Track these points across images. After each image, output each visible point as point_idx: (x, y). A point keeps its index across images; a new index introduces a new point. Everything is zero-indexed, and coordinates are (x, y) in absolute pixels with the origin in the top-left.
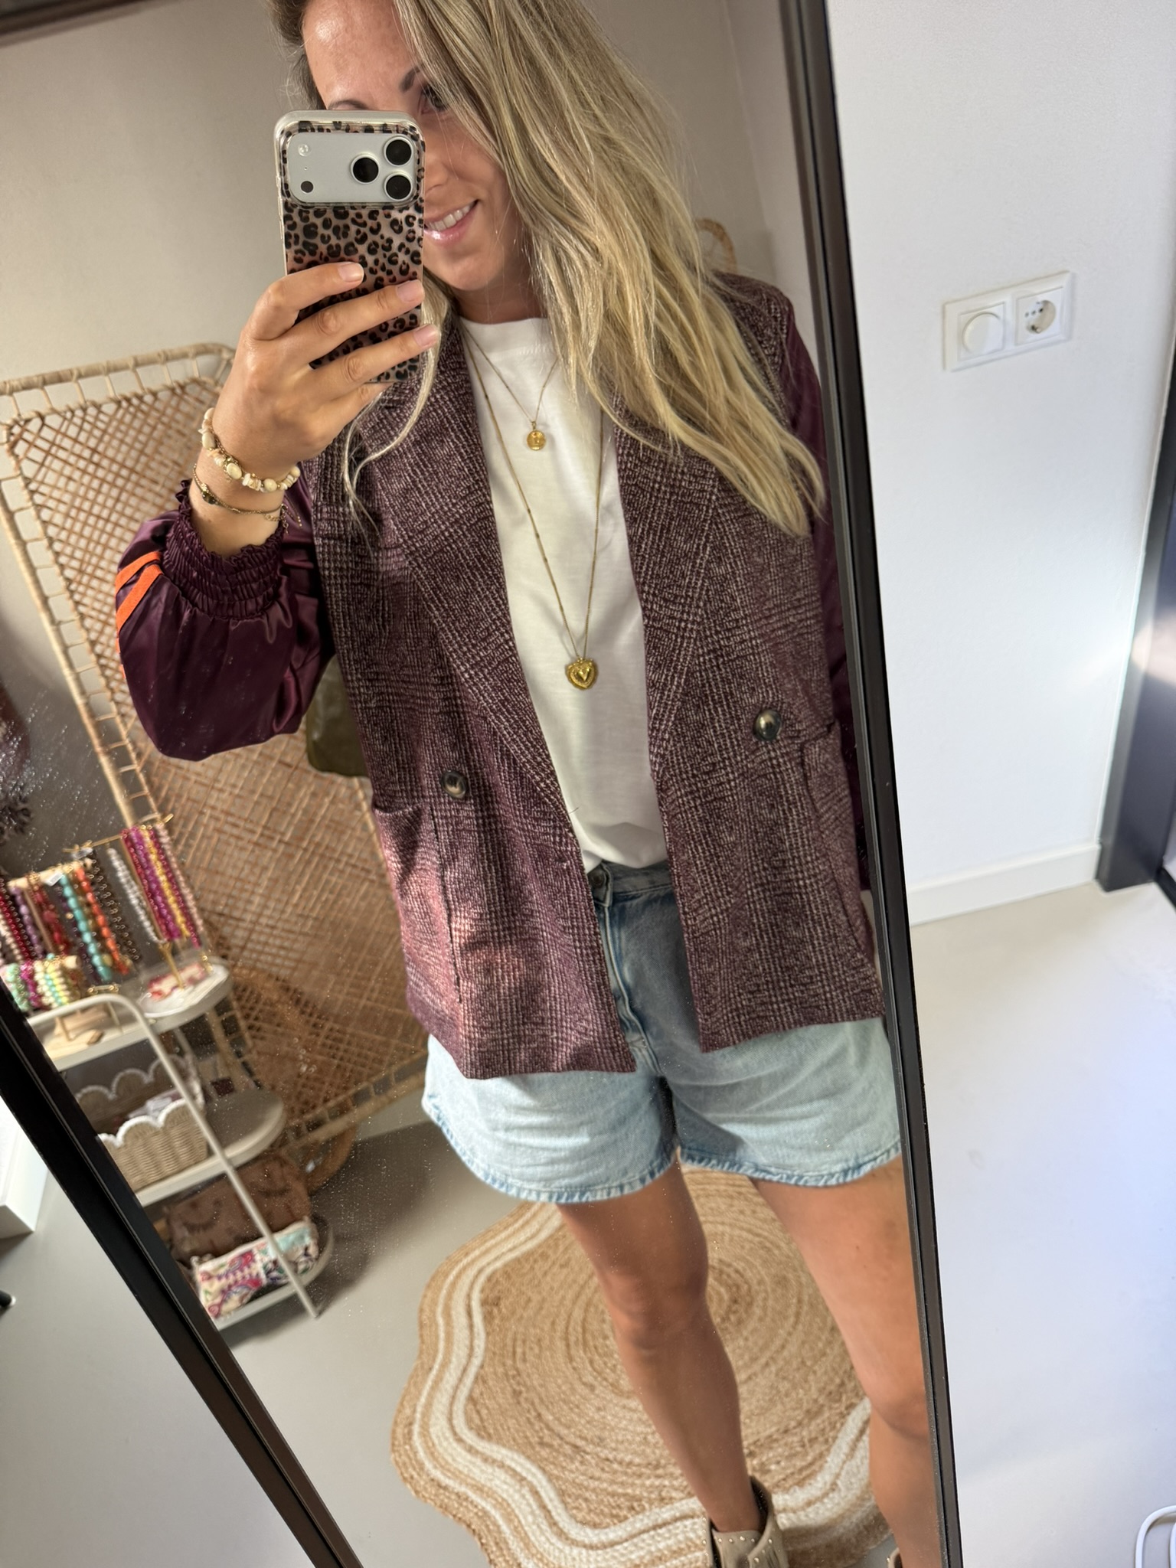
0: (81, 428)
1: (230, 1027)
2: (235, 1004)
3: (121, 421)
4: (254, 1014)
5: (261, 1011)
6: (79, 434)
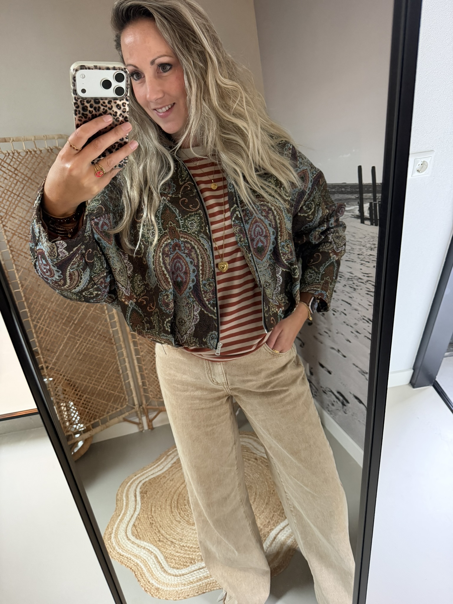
0: (12, 160)
3: (27, 159)
6: (11, 162)
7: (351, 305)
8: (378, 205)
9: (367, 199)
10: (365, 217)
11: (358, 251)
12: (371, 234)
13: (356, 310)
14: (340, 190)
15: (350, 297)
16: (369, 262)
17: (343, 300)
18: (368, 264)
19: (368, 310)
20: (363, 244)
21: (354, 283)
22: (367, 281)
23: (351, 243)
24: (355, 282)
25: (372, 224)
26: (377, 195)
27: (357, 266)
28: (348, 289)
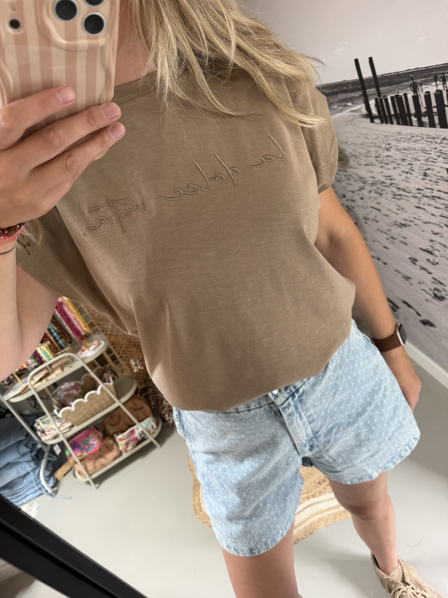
1: (114, 358)
2: (114, 350)
4: (121, 352)
5: (123, 351)
7: (380, 211)
8: (383, 100)
9: (371, 95)
10: (374, 115)
11: (376, 154)
12: (384, 134)
13: (387, 216)
14: (342, 89)
15: (378, 203)
16: (388, 164)
17: (372, 207)
18: (387, 166)
19: (397, 214)
20: (378, 144)
21: (378, 188)
22: (391, 184)
23: (366, 146)
24: (380, 186)
25: (382, 122)
26: (381, 89)
27: (377, 170)
28: (373, 195)
